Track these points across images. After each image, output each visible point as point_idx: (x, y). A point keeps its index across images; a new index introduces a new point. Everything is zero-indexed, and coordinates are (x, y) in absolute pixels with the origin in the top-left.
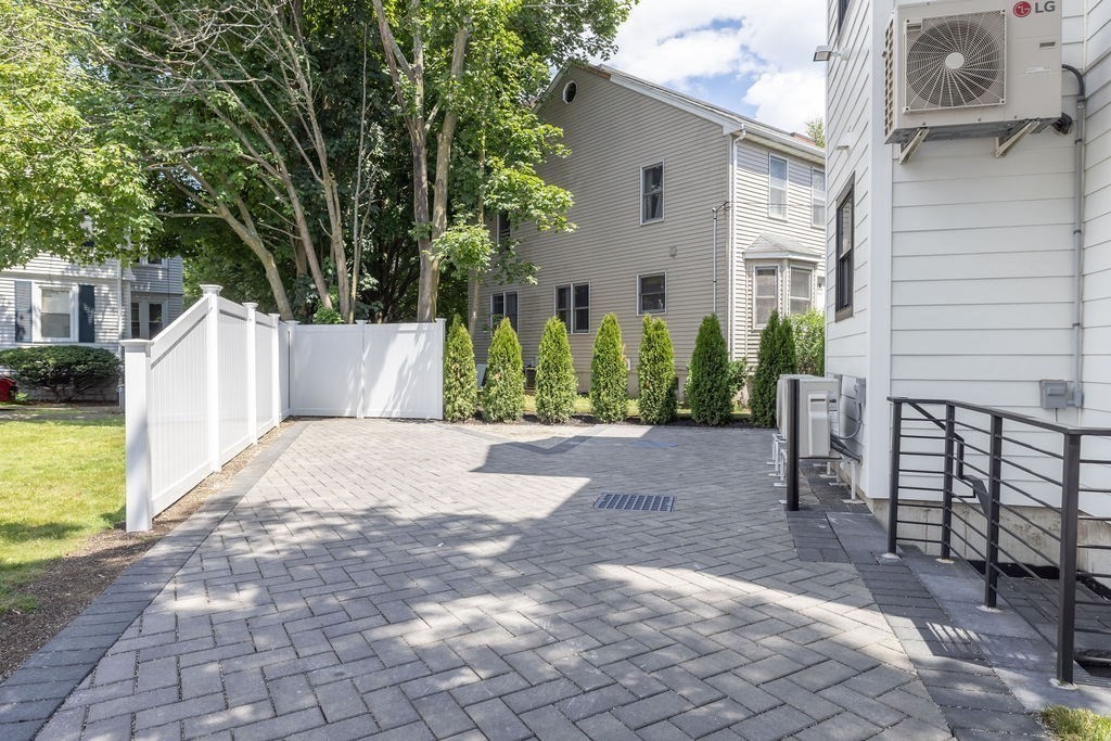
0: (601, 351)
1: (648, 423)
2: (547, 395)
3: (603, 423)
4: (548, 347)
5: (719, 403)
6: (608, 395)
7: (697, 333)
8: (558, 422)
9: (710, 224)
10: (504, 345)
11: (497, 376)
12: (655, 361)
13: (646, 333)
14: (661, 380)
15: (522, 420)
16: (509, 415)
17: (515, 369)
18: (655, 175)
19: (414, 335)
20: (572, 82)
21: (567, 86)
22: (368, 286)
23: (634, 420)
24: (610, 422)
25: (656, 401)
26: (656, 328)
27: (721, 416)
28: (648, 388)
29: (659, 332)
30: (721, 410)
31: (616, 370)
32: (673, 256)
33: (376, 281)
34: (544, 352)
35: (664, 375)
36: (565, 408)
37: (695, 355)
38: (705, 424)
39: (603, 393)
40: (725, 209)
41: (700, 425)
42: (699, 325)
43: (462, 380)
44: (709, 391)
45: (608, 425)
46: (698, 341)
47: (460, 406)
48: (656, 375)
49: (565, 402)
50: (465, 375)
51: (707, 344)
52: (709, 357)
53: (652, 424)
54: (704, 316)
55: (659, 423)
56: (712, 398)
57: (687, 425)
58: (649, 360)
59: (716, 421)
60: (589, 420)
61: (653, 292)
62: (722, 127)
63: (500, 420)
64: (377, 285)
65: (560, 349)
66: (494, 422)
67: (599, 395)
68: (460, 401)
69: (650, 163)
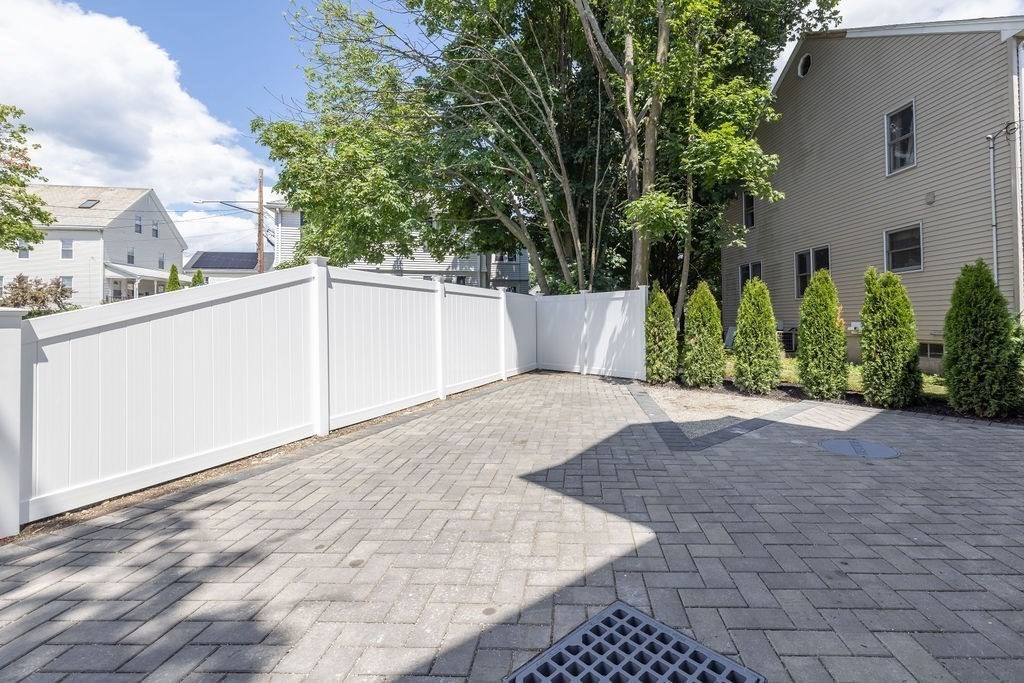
0: (808, 314)
1: (876, 405)
2: (745, 362)
3: (812, 399)
4: (746, 310)
5: (996, 387)
6: (817, 366)
7: (953, 287)
8: (757, 393)
9: (986, 156)
10: (699, 309)
11: (692, 341)
12: (883, 325)
13: (870, 291)
14: (894, 352)
15: (721, 388)
16: (705, 382)
17: (712, 334)
18: (903, 119)
19: (621, 301)
20: (807, 54)
21: (802, 61)
22: (618, 265)
23: (855, 399)
24: (822, 399)
25: (886, 377)
26: (885, 285)
27: (1000, 406)
28: (874, 360)
29: (889, 289)
30: (999, 396)
31: (829, 337)
32: (930, 203)
33: (625, 260)
34: (743, 316)
35: (898, 345)
36: (766, 378)
37: (949, 318)
38: (971, 414)
39: (810, 365)
40: (1007, 133)
41: (961, 415)
42: (956, 276)
43: (660, 344)
44: (976, 368)
45: (818, 402)
46: (953, 299)
47: (658, 370)
48: (885, 344)
49: (767, 371)
50: (664, 339)
51: (968, 303)
52: (975, 321)
53: (882, 406)
54: (963, 265)
55: (892, 406)
56: (981, 379)
57: (938, 412)
58: (874, 326)
59: (990, 412)
60: (795, 393)
61: (905, 249)
62: (999, 32)
63: (696, 386)
64: (625, 264)
65: (759, 313)
66: (692, 388)
67: (807, 365)
68: (658, 364)
69: (897, 106)
